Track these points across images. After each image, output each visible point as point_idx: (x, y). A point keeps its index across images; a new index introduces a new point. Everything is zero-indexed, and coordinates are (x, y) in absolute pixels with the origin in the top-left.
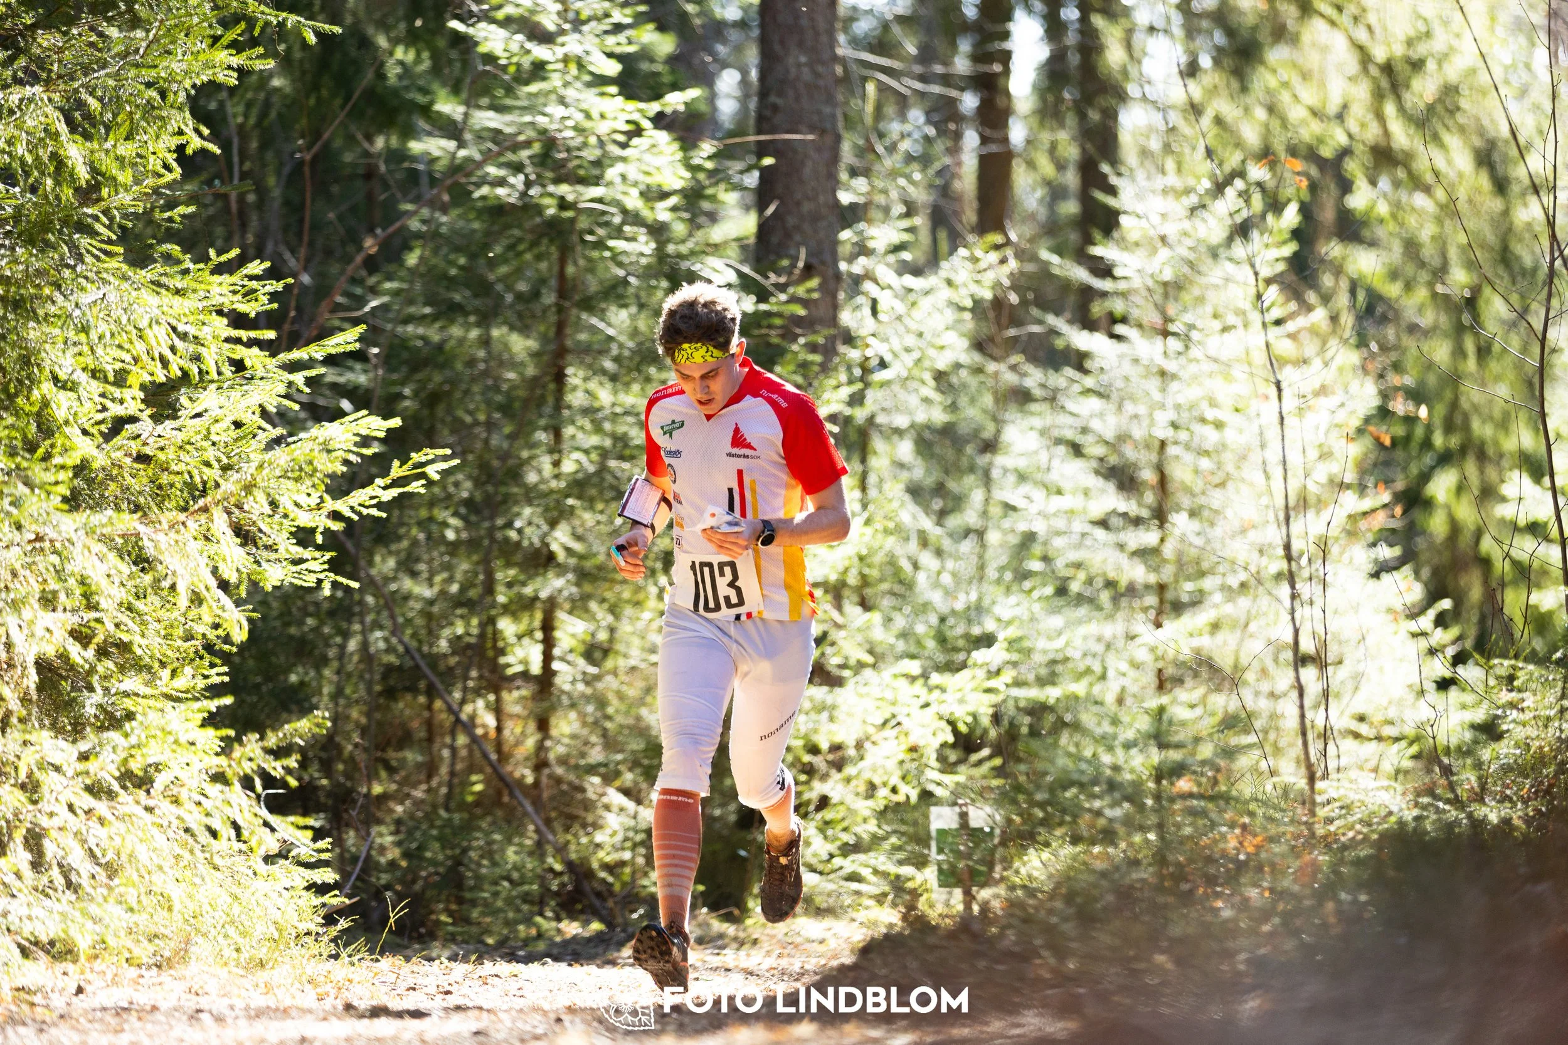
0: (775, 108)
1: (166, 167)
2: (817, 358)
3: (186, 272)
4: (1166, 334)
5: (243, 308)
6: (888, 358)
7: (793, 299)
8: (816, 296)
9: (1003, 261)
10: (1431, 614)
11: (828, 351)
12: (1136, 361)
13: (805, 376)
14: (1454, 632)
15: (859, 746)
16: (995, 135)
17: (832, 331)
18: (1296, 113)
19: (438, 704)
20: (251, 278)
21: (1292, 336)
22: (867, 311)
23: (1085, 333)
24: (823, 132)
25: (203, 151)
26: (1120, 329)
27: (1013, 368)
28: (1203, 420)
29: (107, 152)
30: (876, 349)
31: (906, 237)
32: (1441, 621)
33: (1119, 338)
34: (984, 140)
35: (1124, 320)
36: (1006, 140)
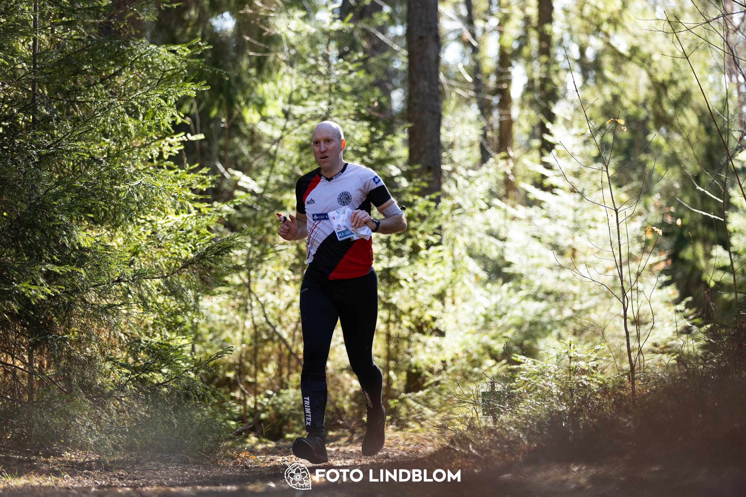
0: (415, 104)
1: (168, 130)
2: (433, 204)
3: (176, 173)
4: (575, 192)
5: (200, 187)
6: (461, 204)
7: (423, 180)
8: (431, 179)
9: (508, 164)
10: (684, 303)
11: (437, 201)
12: (562, 203)
13: (428, 211)
14: (694, 310)
15: (453, 360)
16: (506, 112)
17: (438, 194)
18: (626, 103)
19: (283, 346)
20: (203, 174)
21: (626, 192)
22: (453, 185)
23: (542, 192)
24: (434, 113)
25: (183, 124)
26: (556, 191)
27: (513, 206)
28: (590, 227)
29: (143, 124)
30: (458, 200)
31: (469, 155)
32: (688, 305)
33: (556, 194)
34: (501, 115)
35: (557, 187)
36: (509, 115)
